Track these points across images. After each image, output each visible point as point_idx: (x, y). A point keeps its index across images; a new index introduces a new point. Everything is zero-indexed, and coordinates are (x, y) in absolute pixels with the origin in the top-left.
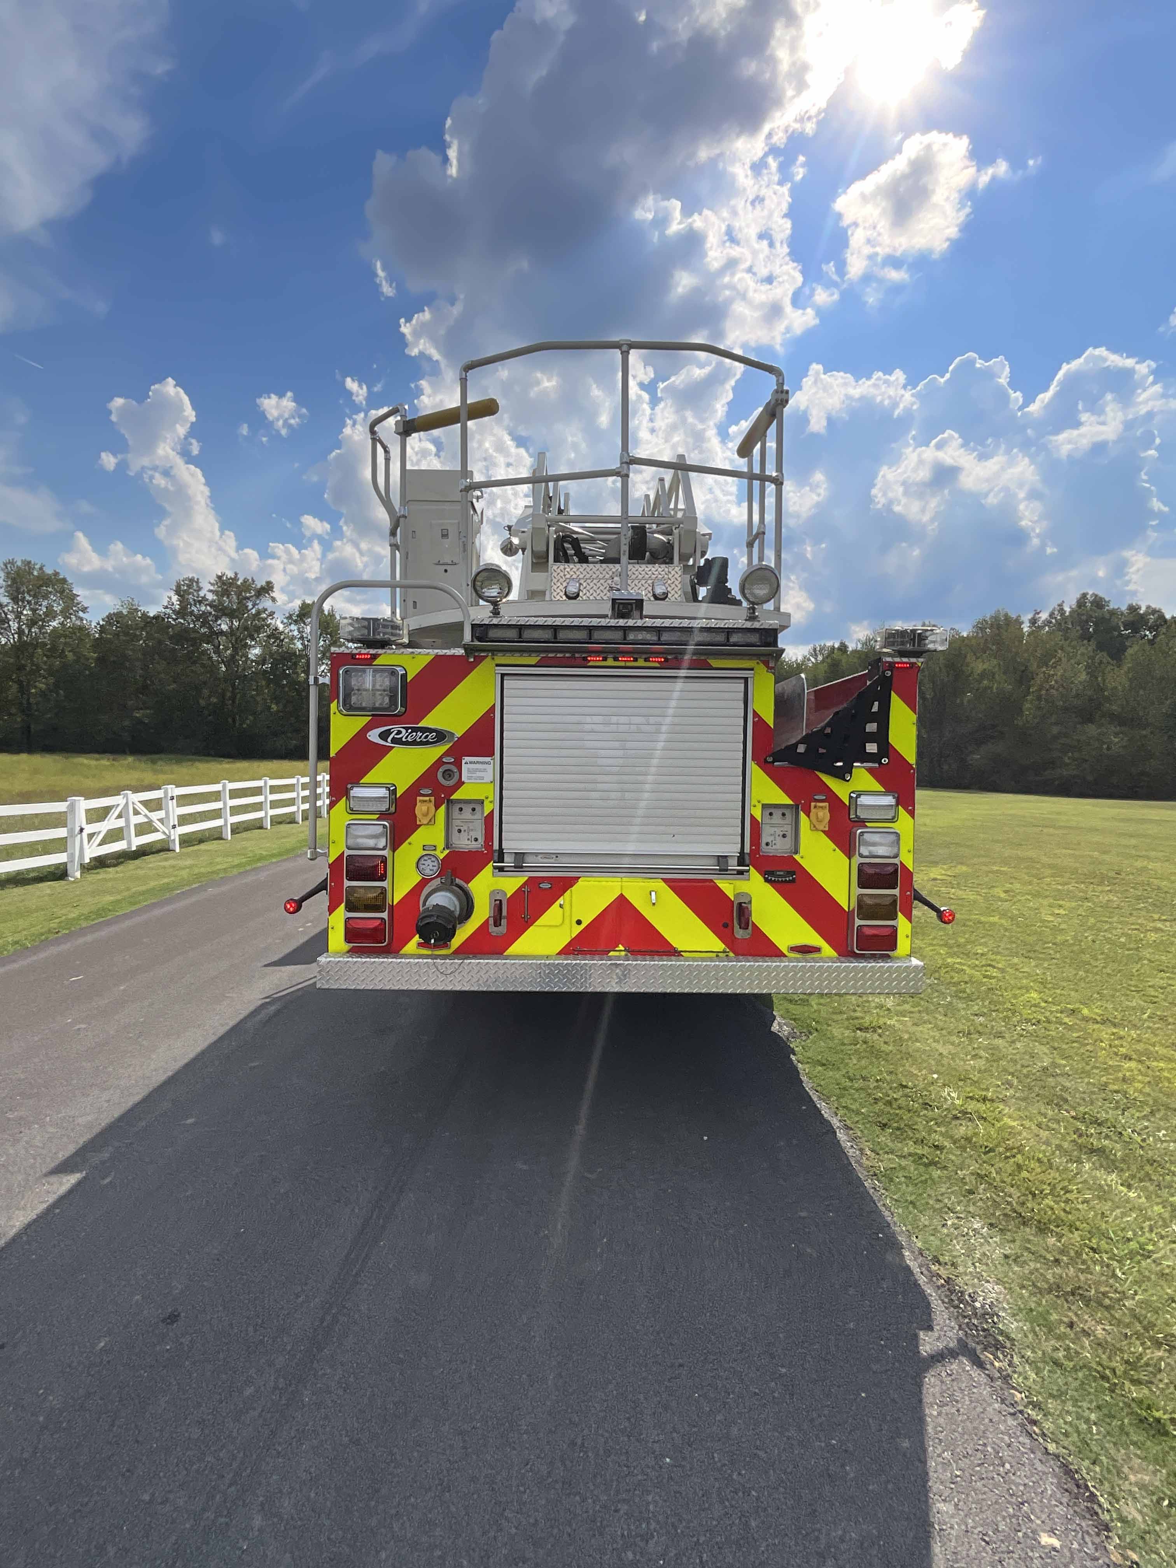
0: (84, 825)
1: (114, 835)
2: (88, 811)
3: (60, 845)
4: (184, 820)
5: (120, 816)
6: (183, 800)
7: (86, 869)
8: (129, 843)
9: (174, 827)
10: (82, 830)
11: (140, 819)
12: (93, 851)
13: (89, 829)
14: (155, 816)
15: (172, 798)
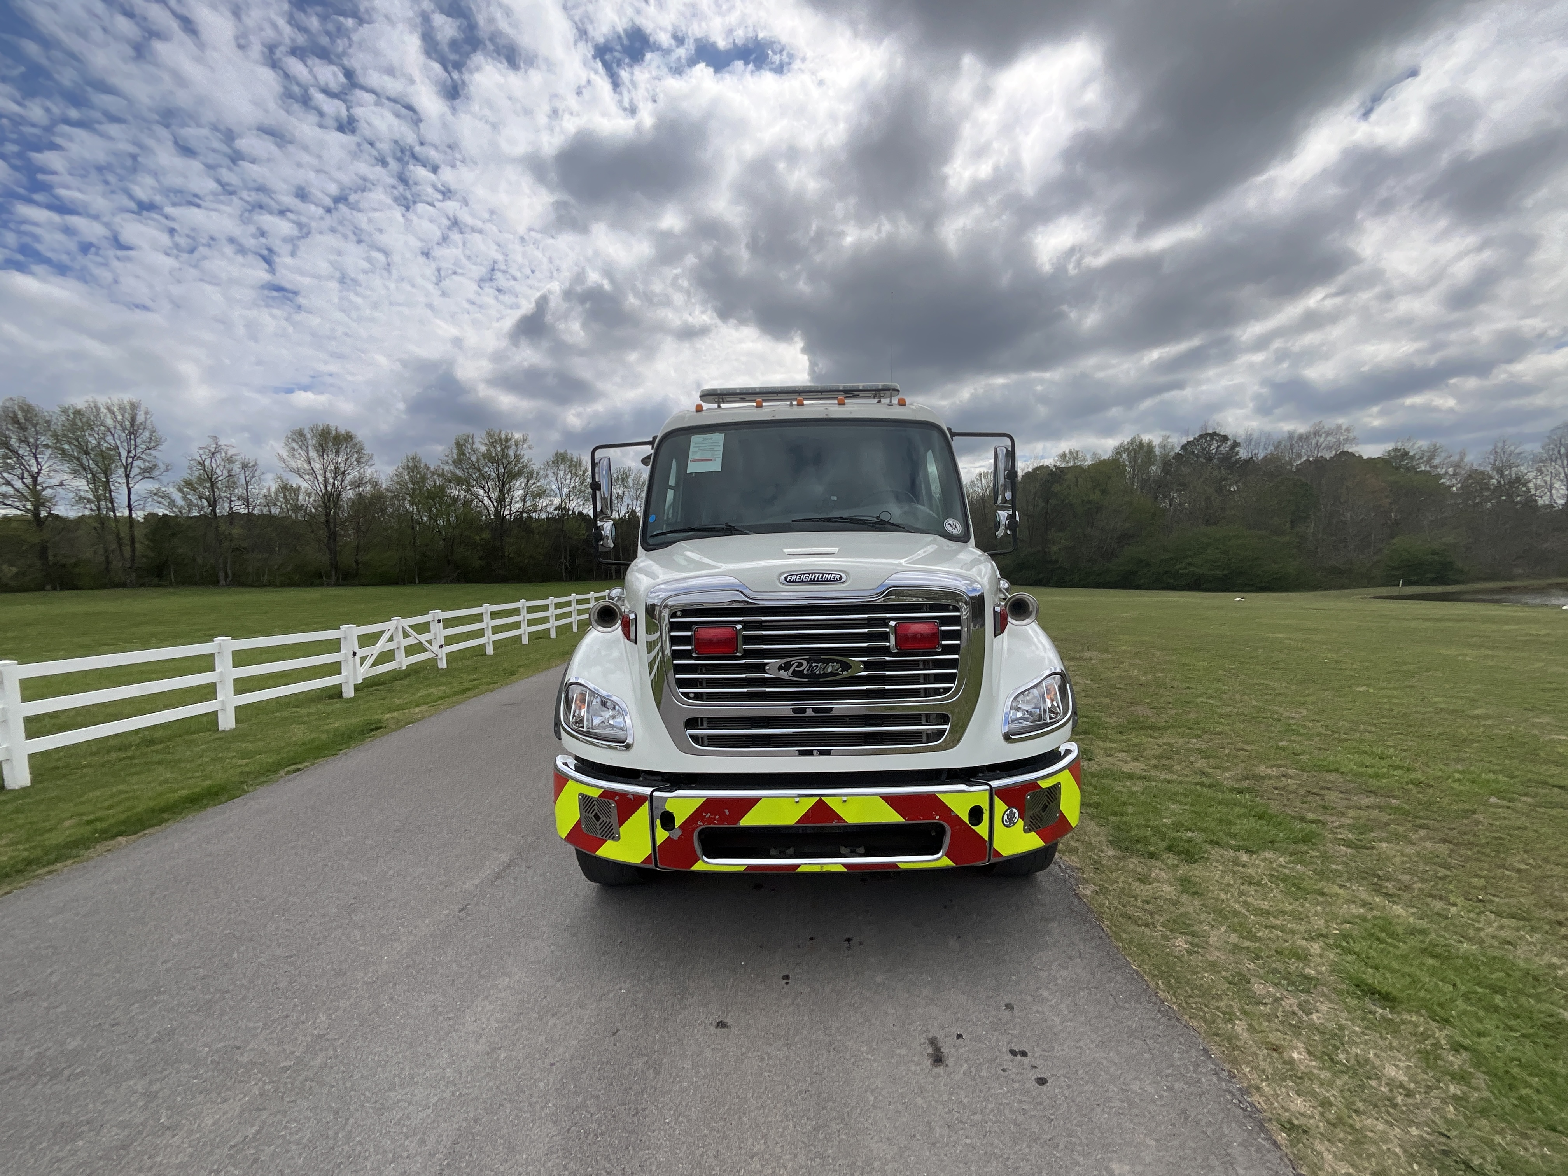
0: (357, 650)
1: (386, 657)
2: (360, 637)
3: (335, 669)
4: (449, 640)
5: (391, 639)
6: (448, 623)
7: (357, 688)
8: (401, 663)
9: (441, 646)
10: (355, 654)
11: (411, 641)
12: (364, 672)
13: (361, 653)
14: (423, 638)
15: (439, 621)
